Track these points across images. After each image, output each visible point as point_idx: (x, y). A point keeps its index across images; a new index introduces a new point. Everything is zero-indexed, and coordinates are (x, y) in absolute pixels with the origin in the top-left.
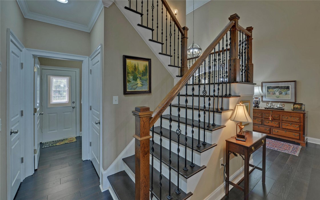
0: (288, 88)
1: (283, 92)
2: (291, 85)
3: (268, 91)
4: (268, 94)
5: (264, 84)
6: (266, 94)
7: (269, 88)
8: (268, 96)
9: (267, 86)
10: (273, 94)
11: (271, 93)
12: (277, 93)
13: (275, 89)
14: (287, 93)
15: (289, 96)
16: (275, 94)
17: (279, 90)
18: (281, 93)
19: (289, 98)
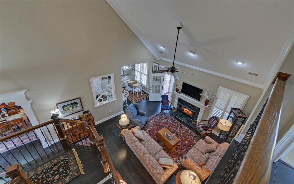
0: (76, 103)
1: (74, 106)
2: (78, 101)
3: (63, 109)
4: (64, 111)
5: (58, 105)
6: (63, 111)
7: (63, 107)
8: (64, 112)
9: (61, 106)
10: (68, 110)
11: (66, 109)
12: (71, 109)
13: (69, 106)
14: (77, 106)
15: (79, 108)
16: (69, 109)
17: (72, 106)
18: (73, 108)
19: (79, 109)
